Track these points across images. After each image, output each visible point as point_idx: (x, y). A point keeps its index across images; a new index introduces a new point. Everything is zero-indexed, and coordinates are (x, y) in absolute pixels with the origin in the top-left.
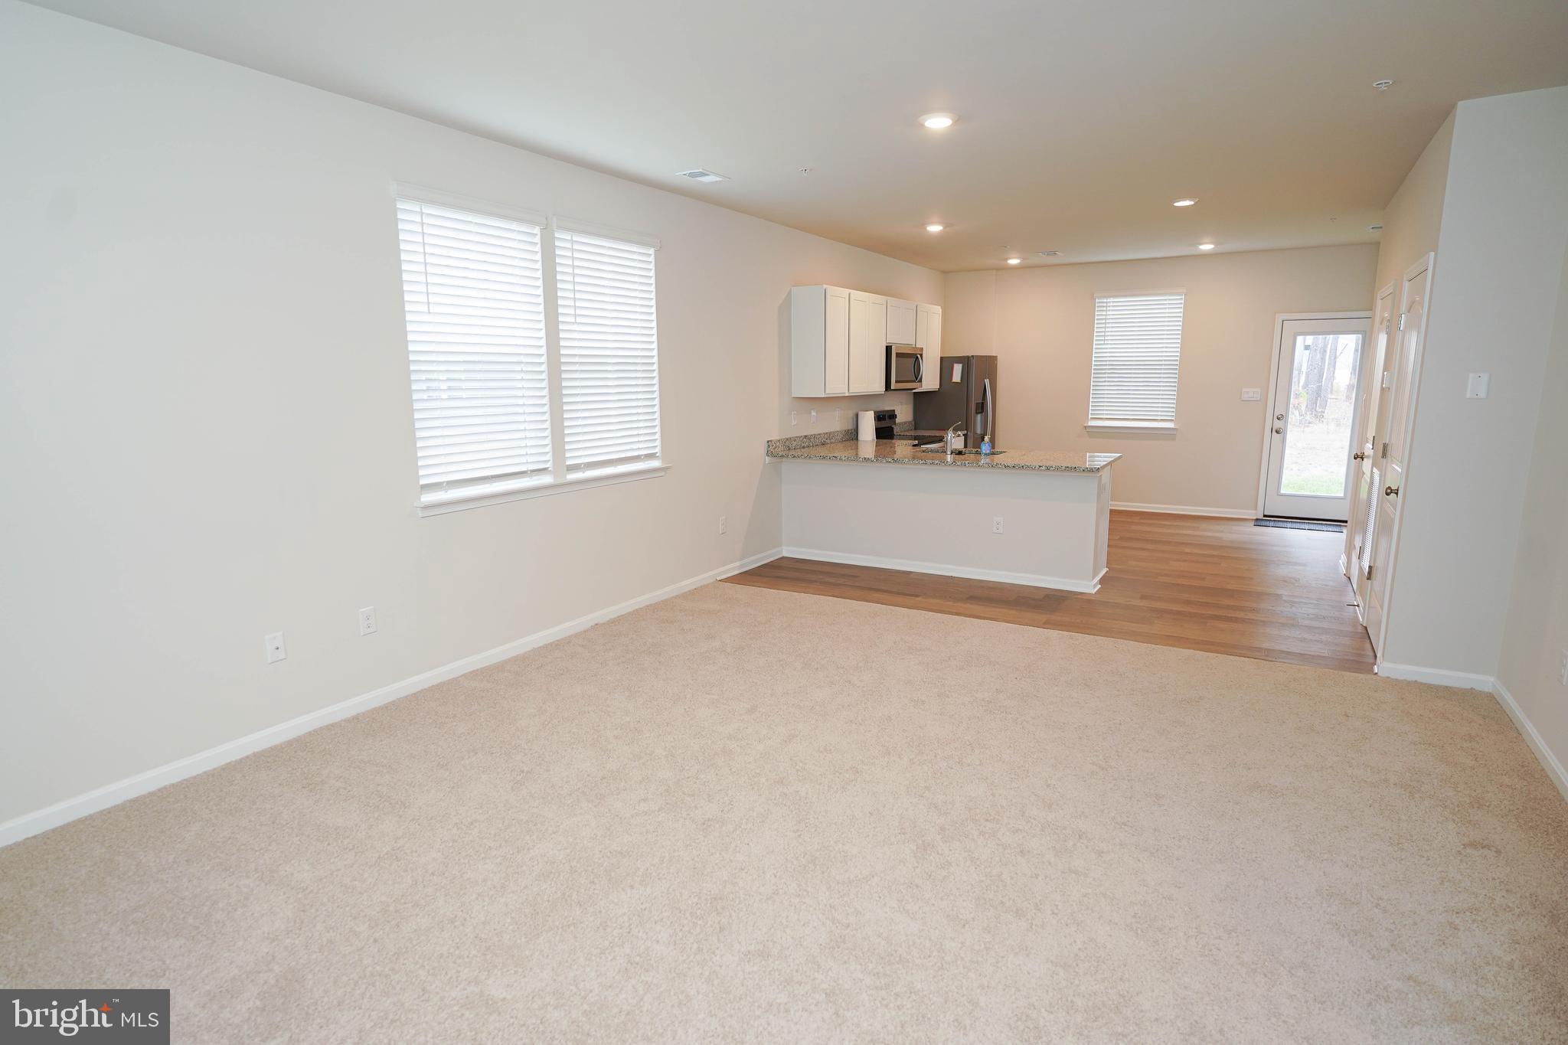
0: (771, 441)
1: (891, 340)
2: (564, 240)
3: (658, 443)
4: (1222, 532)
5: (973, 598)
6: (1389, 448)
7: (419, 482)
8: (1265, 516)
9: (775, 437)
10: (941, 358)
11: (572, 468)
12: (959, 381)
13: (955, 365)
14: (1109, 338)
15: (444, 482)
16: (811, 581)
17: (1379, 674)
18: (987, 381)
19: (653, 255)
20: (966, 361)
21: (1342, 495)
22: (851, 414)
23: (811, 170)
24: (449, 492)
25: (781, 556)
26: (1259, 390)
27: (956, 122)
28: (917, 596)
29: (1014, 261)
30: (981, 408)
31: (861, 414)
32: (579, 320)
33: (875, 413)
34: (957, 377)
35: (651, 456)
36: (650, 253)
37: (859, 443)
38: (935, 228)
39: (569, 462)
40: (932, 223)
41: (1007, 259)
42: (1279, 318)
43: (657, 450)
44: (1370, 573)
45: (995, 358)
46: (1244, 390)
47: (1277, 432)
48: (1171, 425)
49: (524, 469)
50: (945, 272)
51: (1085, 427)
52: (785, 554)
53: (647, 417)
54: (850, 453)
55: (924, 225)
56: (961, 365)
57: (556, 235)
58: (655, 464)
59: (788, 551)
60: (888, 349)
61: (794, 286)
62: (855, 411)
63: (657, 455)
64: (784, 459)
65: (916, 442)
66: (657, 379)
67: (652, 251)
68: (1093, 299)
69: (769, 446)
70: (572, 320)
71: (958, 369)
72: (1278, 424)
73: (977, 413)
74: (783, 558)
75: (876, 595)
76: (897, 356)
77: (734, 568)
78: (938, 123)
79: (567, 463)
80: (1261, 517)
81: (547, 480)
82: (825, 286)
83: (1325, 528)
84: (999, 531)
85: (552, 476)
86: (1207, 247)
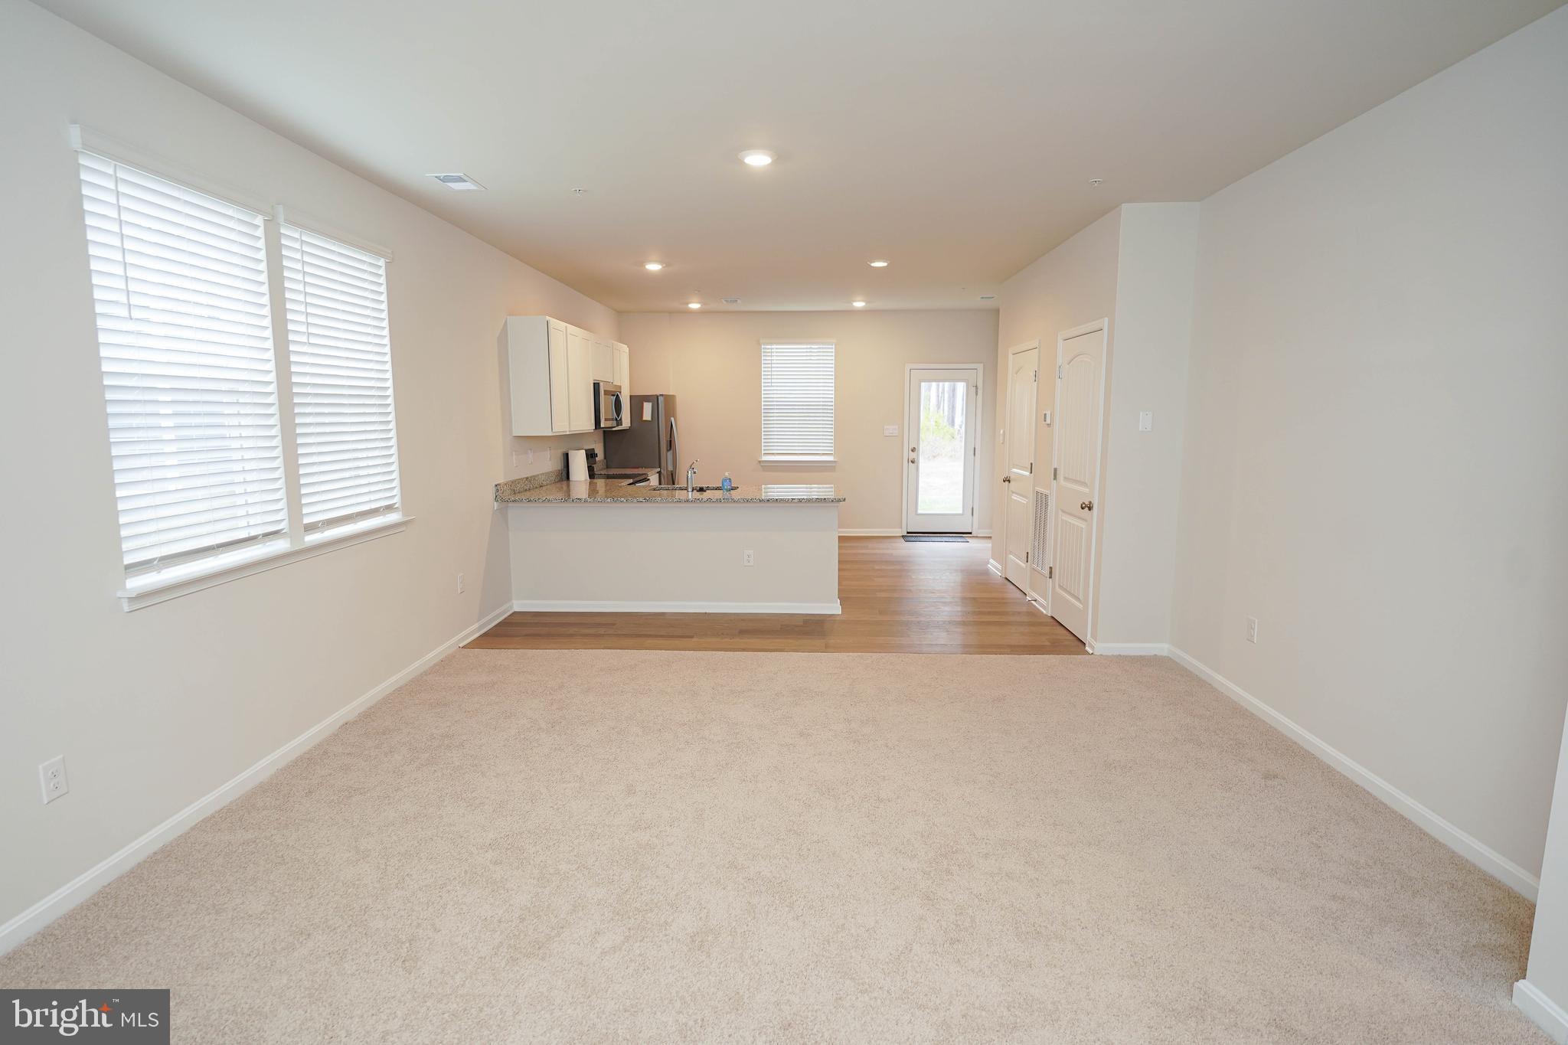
0: (499, 485)
1: (599, 378)
2: (291, 237)
3: (397, 491)
4: (888, 549)
5: (743, 632)
6: (1058, 472)
7: (123, 561)
8: (908, 533)
9: (501, 480)
10: (631, 396)
11: (311, 528)
12: (650, 419)
13: (645, 403)
14: (775, 377)
15: (154, 559)
16: (571, 635)
17: (1095, 653)
18: (672, 419)
19: (384, 267)
20: (654, 399)
21: (961, 512)
22: (559, 453)
23: (585, 191)
24: (164, 571)
25: (511, 612)
26: (897, 427)
27: (775, 162)
28: (692, 637)
29: (695, 306)
30: (671, 445)
31: (572, 454)
32: (313, 340)
33: (586, 451)
34: (647, 415)
35: (389, 508)
36: (380, 264)
37: (571, 483)
38: (654, 267)
39: (306, 521)
40: (651, 261)
41: (688, 304)
42: (908, 367)
43: (397, 500)
44: (1051, 573)
45: (673, 396)
46: (885, 427)
47: (913, 462)
48: (830, 458)
49: (253, 533)
50: (620, 313)
51: (760, 462)
52: (517, 609)
53: (384, 461)
54: (560, 496)
55: (642, 264)
56: (651, 404)
57: (282, 231)
58: (393, 518)
59: (519, 605)
60: (596, 386)
61: (510, 315)
62: (564, 450)
63: (396, 506)
64: (510, 504)
65: (631, 481)
66: (393, 414)
67: (382, 262)
68: (759, 344)
69: (497, 491)
70: (304, 339)
71: (648, 408)
72: (913, 455)
73: (668, 451)
74: (515, 613)
75: (649, 641)
76: (605, 394)
77: (473, 631)
78: (758, 160)
79: (304, 522)
80: (905, 534)
81: (280, 546)
82: (548, 318)
83: (954, 539)
84: (749, 564)
85: (289, 539)
86: (859, 304)
